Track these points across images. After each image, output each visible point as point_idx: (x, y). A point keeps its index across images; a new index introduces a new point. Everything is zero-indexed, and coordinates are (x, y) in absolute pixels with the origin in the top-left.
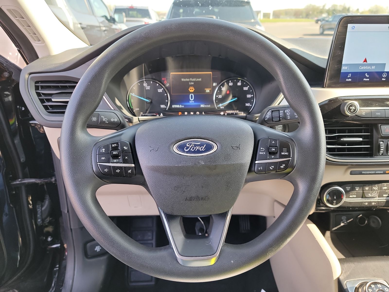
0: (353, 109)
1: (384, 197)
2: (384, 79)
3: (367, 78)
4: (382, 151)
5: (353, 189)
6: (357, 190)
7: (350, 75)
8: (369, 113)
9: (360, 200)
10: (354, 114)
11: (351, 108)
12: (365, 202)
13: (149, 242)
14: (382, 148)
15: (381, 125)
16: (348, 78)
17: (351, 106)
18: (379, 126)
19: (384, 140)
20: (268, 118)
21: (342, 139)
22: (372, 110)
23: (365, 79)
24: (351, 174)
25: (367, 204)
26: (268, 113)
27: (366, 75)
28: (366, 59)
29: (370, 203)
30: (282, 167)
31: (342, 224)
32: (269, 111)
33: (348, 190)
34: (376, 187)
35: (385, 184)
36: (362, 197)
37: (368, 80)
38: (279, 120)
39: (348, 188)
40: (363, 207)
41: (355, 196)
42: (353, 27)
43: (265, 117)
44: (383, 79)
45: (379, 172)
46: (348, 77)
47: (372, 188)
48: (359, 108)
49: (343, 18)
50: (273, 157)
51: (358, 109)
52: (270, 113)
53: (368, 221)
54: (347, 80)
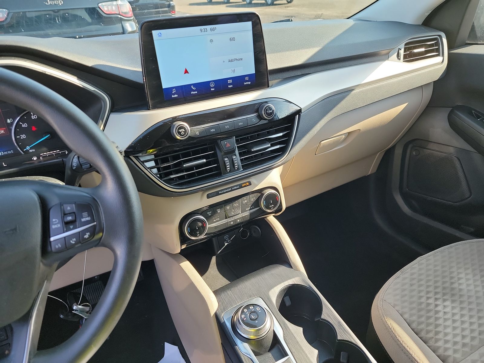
0: (183, 132)
1: (247, 211)
2: (214, 89)
3: (194, 91)
4: (228, 167)
5: (214, 213)
6: (219, 212)
7: (174, 90)
8: (203, 131)
9: (224, 221)
10: (185, 136)
11: (180, 131)
12: (230, 221)
13: (4, 343)
14: (228, 165)
15: (221, 141)
16: (174, 94)
17: (180, 128)
18: (219, 142)
19: (227, 156)
20: (75, 166)
21: (184, 166)
22: (205, 128)
23: (192, 93)
24: (208, 197)
25: (232, 223)
26: (74, 160)
27: (192, 87)
28: (186, 69)
29: (236, 220)
30: (86, 236)
31: (226, 244)
32: (75, 157)
33: (210, 215)
34: (236, 204)
35: (245, 198)
36: (226, 218)
37: (196, 92)
38: (90, 167)
39: (209, 213)
40: (230, 227)
41: (218, 219)
42: (160, 34)
43: (72, 165)
44: (212, 89)
45: (236, 188)
46: (173, 92)
47: (233, 206)
48: (189, 128)
49: (143, 24)
50: (71, 227)
51: (188, 130)
52: (76, 160)
53: (250, 232)
54: (173, 96)
